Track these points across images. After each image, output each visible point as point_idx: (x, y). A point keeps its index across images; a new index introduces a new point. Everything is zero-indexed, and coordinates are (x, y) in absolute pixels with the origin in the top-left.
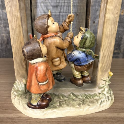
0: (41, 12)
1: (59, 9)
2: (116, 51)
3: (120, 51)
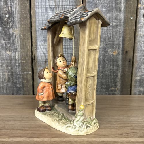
2: (112, 88)
3: (116, 88)
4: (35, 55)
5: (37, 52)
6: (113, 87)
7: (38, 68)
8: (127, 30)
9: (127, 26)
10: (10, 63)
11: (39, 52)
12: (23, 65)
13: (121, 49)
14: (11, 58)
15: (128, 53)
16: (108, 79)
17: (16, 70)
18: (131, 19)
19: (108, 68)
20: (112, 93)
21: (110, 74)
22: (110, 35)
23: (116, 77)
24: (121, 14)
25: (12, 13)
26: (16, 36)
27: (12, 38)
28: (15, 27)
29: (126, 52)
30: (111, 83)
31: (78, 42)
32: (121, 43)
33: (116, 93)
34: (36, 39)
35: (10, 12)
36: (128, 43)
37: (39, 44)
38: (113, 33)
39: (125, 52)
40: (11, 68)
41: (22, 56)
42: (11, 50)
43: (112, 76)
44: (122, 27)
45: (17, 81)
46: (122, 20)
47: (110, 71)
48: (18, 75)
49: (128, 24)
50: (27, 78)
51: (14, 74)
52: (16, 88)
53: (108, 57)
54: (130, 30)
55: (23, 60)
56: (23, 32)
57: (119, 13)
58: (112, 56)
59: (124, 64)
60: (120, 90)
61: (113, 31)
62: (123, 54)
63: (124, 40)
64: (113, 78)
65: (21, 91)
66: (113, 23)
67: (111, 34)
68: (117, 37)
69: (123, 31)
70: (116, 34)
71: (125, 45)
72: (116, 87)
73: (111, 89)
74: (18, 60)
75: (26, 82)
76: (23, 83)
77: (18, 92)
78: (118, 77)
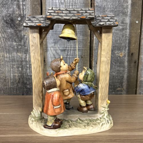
0: (50, 55)
1: (67, 53)
2: (119, 89)
3: (123, 89)
4: (45, 56)
5: (47, 54)
6: (119, 88)
7: (48, 70)
8: (132, 33)
9: (133, 30)
10: (21, 64)
11: (49, 54)
13: (127, 51)
14: (22, 60)
15: (134, 55)
16: (114, 80)
17: (27, 71)
18: (137, 22)
19: (115, 69)
20: (118, 93)
21: (116, 75)
22: (117, 38)
23: (122, 77)
24: (127, 18)
25: (24, 16)
26: (27, 38)
27: (23, 40)
28: (26, 29)
29: (132, 54)
30: (117, 84)
31: (86, 44)
32: (127, 45)
33: (122, 93)
34: (47, 42)
35: (22, 15)
36: (134, 45)
37: (49, 46)
38: (120, 36)
39: (131, 54)
40: (22, 69)
42: (22, 51)
43: (119, 77)
44: (128, 31)
45: (27, 82)
46: (128, 24)
47: (116, 72)
48: (29, 76)
49: (134, 28)
51: (24, 74)
52: (26, 89)
53: (115, 58)
54: (135, 33)
57: (125, 17)
58: (118, 58)
59: (130, 66)
60: (126, 90)
61: (120, 34)
62: (129, 56)
63: (130, 43)
64: (119, 78)
66: (120, 26)
67: (118, 37)
68: (124, 40)
69: (129, 34)
70: (123, 37)
71: (131, 47)
72: (122, 87)
73: (117, 89)
74: (28, 61)
77: (28, 93)
78: (124, 78)
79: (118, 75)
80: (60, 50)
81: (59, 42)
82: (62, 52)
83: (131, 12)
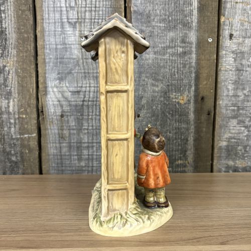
0: (53, 101)
1: (83, 97)
2: (180, 162)
3: (187, 162)
4: (43, 103)
5: (47, 100)
6: (181, 160)
7: (49, 128)
8: (202, 60)
9: (202, 54)
11: (50, 100)
12: (22, 121)
13: (192, 93)
14: (1, 110)
15: (206, 100)
16: (171, 146)
17: (10, 130)
18: (210, 41)
19: (171, 127)
20: (179, 170)
21: (174, 136)
22: (173, 70)
23: (185, 141)
24: (192, 34)
25: (2, 31)
26: (9, 71)
27: (2, 75)
28: (8, 55)
29: (203, 98)
30: (177, 152)
32: (193, 82)
33: (186, 169)
34: (46, 77)
36: (205, 82)
37: (50, 85)
38: (179, 66)
39: (200, 99)
40: (1, 128)
41: (20, 106)
42: (1, 95)
43: (179, 140)
44: (194, 56)
45: (11, 151)
46: (194, 43)
47: (174, 131)
48: (14, 139)
49: (205, 50)
50: (29, 145)
51: (6, 137)
52: (10, 163)
53: (171, 106)
54: (208, 60)
55: (22, 113)
56: (23, 64)
57: (188, 32)
58: (177, 105)
59: (199, 120)
60: (193, 165)
61: (179, 61)
62: (196, 101)
63: (197, 78)
64: (180, 143)
65: (18, 167)
66: (179, 49)
67: (176, 68)
68: (186, 73)
69: (195, 63)
70: (184, 67)
71: (201, 86)
72: (186, 159)
73: (177, 163)
74: (13, 113)
75: (27, 151)
76: (22, 153)
77: (14, 170)
78: (189, 142)
79: (177, 138)
80: (70, 92)
81: (67, 78)
82: (73, 95)
83: (199, 22)
